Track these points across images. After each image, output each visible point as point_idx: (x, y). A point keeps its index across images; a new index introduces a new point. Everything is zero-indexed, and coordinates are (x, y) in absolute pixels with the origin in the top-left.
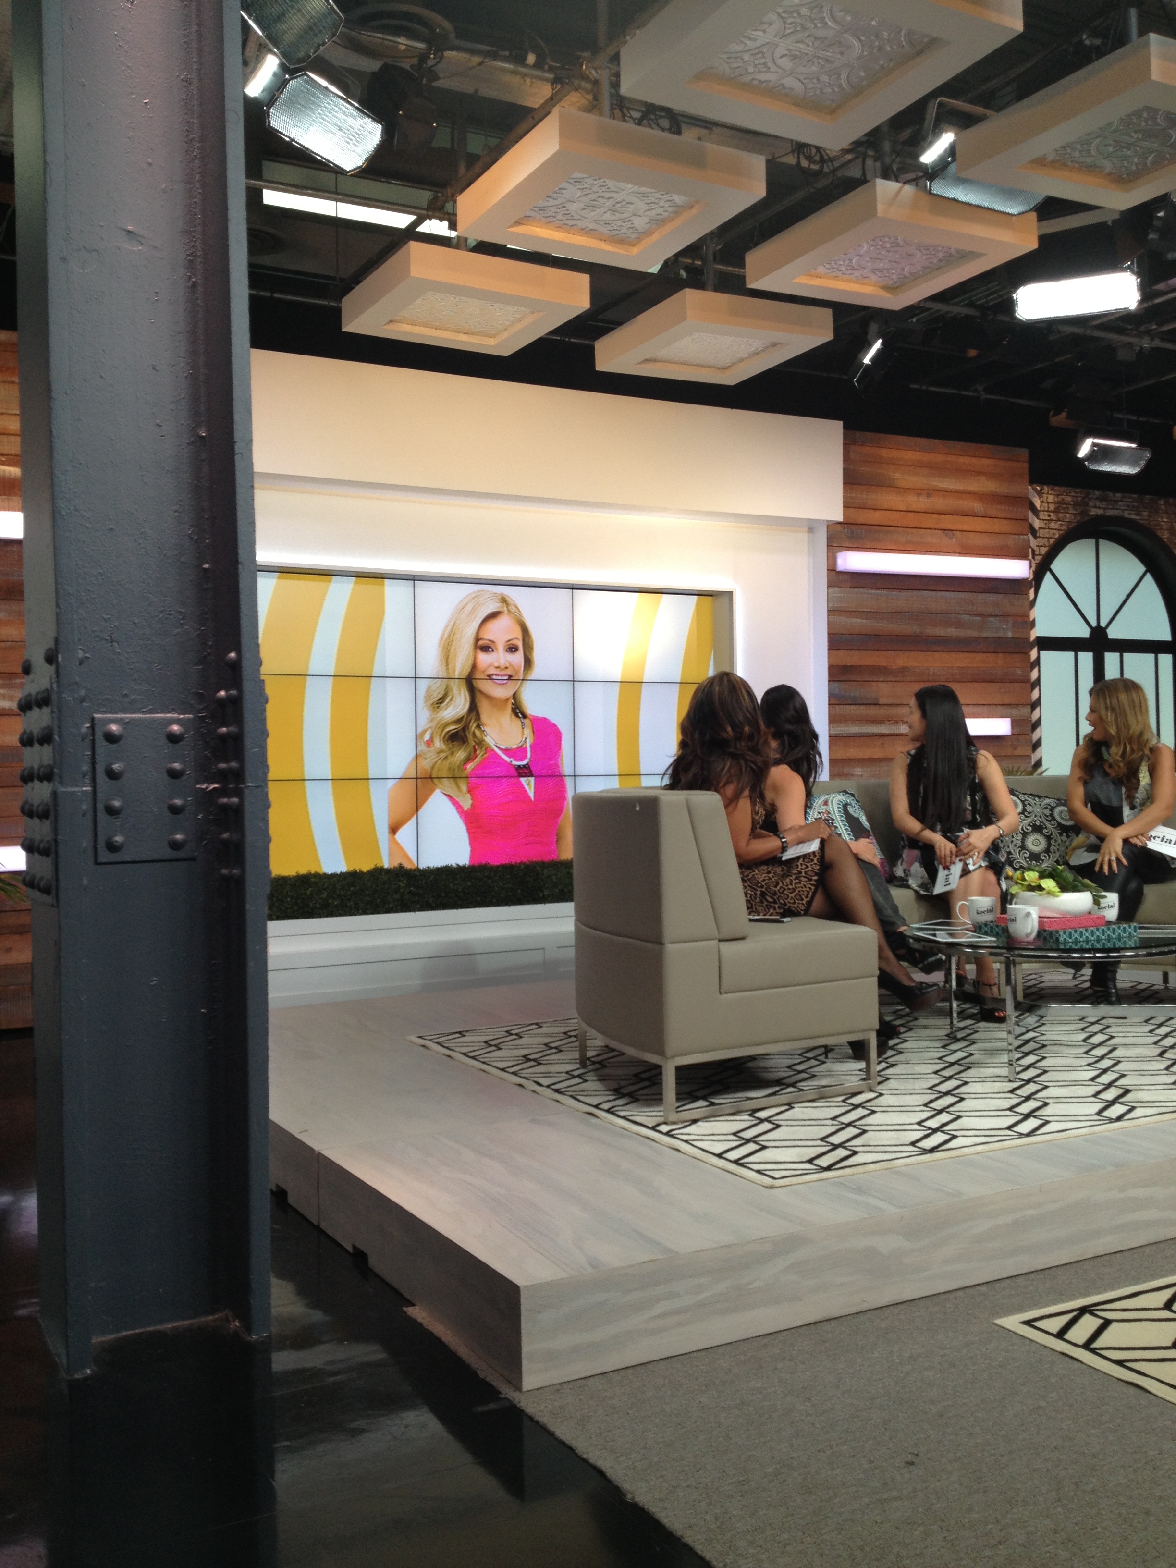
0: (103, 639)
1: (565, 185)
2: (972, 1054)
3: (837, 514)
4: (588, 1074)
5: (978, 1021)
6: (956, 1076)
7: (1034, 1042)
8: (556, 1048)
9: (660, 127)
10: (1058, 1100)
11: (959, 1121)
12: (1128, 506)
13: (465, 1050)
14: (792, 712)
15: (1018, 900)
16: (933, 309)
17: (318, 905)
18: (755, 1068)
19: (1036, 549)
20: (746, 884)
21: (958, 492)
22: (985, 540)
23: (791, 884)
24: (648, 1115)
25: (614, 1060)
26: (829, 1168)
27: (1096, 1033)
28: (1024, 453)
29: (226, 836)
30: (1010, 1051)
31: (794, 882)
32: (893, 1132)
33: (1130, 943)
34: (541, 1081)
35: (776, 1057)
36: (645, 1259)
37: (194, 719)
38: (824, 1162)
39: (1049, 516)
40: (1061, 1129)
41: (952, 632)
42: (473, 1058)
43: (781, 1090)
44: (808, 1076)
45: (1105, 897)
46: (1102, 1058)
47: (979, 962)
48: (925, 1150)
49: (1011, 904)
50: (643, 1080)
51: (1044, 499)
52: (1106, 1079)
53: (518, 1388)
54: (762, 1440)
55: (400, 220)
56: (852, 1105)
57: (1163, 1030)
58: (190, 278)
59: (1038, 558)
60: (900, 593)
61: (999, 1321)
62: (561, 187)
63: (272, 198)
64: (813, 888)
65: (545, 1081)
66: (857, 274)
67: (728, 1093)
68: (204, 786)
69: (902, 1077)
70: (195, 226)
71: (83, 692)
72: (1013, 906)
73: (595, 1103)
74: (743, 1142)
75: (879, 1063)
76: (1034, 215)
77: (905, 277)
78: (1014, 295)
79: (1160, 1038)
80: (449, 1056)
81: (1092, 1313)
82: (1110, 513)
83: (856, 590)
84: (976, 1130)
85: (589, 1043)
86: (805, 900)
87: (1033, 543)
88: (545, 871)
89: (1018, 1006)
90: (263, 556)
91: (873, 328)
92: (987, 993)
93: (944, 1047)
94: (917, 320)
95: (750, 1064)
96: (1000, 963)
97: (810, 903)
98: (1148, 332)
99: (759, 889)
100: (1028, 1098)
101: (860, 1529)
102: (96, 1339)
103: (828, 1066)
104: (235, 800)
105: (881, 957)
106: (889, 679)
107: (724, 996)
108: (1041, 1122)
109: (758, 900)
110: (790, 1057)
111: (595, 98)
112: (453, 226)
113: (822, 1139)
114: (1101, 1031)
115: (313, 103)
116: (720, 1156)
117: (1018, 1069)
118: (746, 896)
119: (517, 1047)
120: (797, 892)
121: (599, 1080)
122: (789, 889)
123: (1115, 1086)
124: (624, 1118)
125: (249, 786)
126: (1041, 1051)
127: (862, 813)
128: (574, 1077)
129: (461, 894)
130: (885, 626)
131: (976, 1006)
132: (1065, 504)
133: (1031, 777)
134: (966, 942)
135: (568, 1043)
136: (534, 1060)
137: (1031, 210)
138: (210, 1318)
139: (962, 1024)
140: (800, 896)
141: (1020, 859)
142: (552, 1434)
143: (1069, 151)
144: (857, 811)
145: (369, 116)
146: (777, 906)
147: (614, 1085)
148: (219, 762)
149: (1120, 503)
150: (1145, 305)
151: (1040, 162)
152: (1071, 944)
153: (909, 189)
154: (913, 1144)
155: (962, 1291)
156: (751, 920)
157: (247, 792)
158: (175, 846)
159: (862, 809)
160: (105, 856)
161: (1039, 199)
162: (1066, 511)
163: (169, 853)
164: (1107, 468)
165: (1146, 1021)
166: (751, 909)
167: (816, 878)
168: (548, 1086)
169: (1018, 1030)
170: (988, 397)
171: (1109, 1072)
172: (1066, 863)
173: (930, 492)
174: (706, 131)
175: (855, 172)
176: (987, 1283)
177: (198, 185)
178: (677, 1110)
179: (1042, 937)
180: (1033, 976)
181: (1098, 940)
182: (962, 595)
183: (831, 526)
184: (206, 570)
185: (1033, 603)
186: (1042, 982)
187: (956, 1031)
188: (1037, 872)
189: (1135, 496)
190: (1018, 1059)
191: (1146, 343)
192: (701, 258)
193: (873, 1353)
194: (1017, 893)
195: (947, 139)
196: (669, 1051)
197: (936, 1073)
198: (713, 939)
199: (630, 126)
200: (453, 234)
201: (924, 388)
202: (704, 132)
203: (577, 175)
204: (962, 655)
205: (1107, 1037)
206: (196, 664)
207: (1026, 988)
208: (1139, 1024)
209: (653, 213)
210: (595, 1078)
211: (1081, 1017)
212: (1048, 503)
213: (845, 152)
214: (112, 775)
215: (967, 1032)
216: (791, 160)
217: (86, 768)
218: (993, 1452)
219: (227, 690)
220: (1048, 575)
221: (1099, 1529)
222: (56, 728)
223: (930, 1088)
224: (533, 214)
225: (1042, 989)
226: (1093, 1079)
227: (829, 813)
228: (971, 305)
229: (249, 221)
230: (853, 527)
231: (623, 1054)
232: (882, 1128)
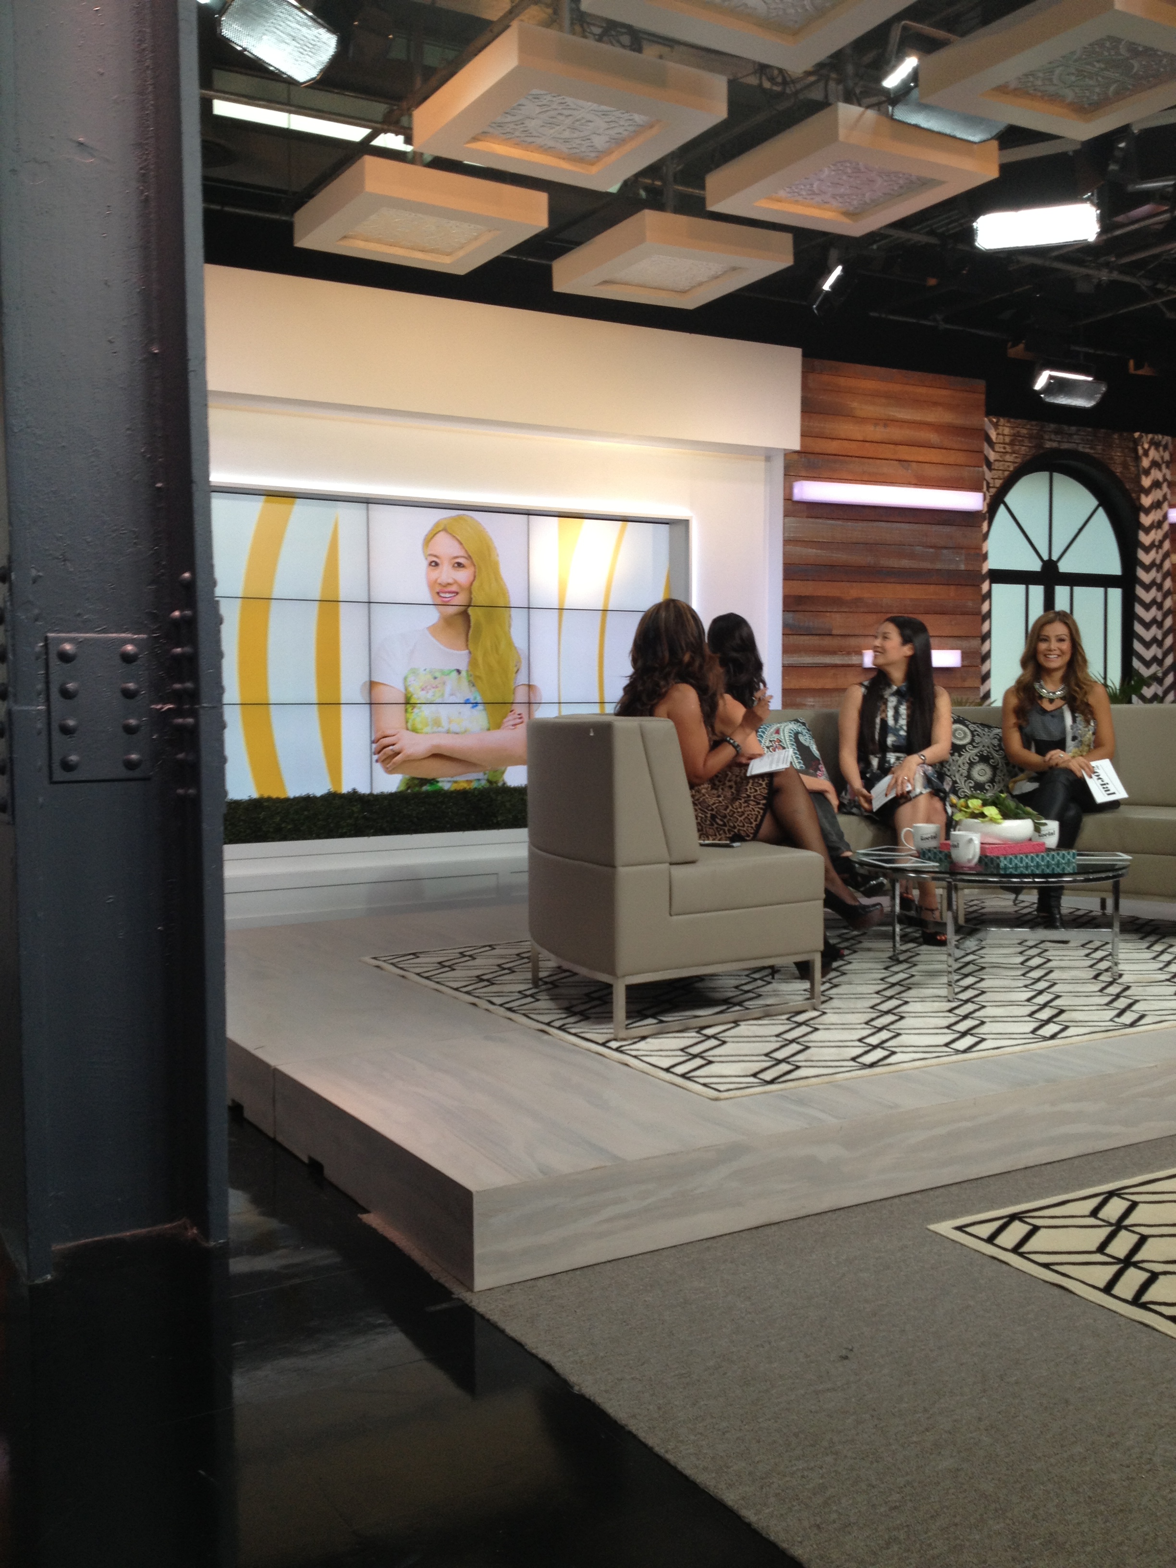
0: (57, 558)
1: (523, 101)
2: (913, 976)
3: (794, 443)
4: (540, 994)
5: (921, 944)
6: (897, 996)
7: (974, 964)
8: (509, 969)
9: (621, 44)
10: (995, 1019)
11: (899, 1038)
12: (1082, 440)
13: (418, 970)
14: (738, 641)
15: (962, 827)
16: (891, 236)
17: (271, 830)
18: (704, 988)
19: (991, 481)
20: (696, 807)
21: (914, 422)
22: (942, 472)
23: (741, 808)
24: (599, 1032)
25: (564, 980)
26: (772, 1082)
27: (1033, 957)
28: (981, 384)
29: (181, 756)
30: (950, 972)
31: (743, 805)
32: (835, 1049)
33: (1069, 870)
34: (494, 1000)
35: (724, 977)
36: (593, 1166)
37: (147, 639)
38: (768, 1076)
39: (1004, 448)
40: (996, 1046)
41: (906, 563)
42: (427, 978)
43: (728, 1008)
44: (754, 995)
45: (1045, 824)
46: (1039, 980)
47: (922, 886)
48: (865, 1065)
49: (955, 831)
50: (594, 999)
51: (1000, 431)
52: (1041, 999)
53: (470, 1289)
54: (704, 1335)
55: (355, 133)
56: (796, 1022)
57: (1099, 954)
58: (142, 192)
59: (993, 491)
60: (856, 524)
61: (932, 1227)
62: (520, 103)
63: (222, 108)
64: (761, 811)
65: (498, 1000)
66: (818, 199)
67: (675, 1012)
68: (159, 707)
69: (845, 996)
70: (147, 139)
71: (36, 611)
72: (957, 833)
73: (547, 1021)
74: (690, 1057)
75: (824, 983)
76: (995, 144)
77: (866, 203)
78: (975, 224)
79: (1095, 961)
80: (403, 977)
81: (1021, 1220)
82: (1065, 446)
83: (810, 520)
84: (914, 1046)
85: (541, 964)
86: (755, 823)
87: (988, 475)
88: (499, 798)
89: (958, 930)
90: (217, 477)
91: (834, 254)
92: (929, 917)
93: (886, 968)
94: (878, 248)
95: (699, 985)
96: (943, 888)
97: (759, 826)
98: (1107, 265)
99: (709, 812)
100: (965, 1017)
101: (796, 1418)
102: (56, 1247)
103: (775, 986)
104: (190, 720)
105: (827, 879)
106: (842, 610)
107: (675, 918)
108: (977, 1039)
109: (708, 822)
110: (738, 977)
111: (555, 12)
112: (408, 141)
113: (767, 1055)
114: (1039, 955)
115: (267, 12)
116: (667, 1070)
117: (957, 990)
118: (697, 819)
119: (469, 968)
120: (746, 815)
121: (551, 999)
122: (738, 812)
123: (1051, 1007)
124: (575, 1035)
125: (204, 707)
126: (980, 973)
127: (812, 742)
128: (526, 996)
129: (415, 820)
130: (841, 557)
131: (918, 930)
132: (1020, 436)
133: (980, 707)
134: (910, 867)
135: (521, 965)
136: (488, 980)
137: (992, 138)
138: (168, 1226)
139: (904, 948)
140: (749, 819)
141: (965, 787)
142: (502, 1331)
143: (1031, 79)
144: (808, 740)
145: (324, 27)
146: (726, 829)
147: (566, 1004)
148: (174, 683)
149: (1075, 437)
150: (1104, 237)
151: (1002, 90)
152: (1011, 870)
153: (871, 114)
154: (854, 1059)
155: (898, 1198)
156: (702, 845)
157: (202, 712)
158: (130, 765)
159: (813, 738)
160: (59, 774)
161: (1001, 127)
162: (1022, 443)
163: (123, 773)
164: (1063, 400)
165: (1083, 946)
166: (702, 833)
167: (764, 802)
168: (501, 1005)
169: (958, 953)
170: (948, 326)
171: (1045, 994)
172: (1009, 792)
173: (888, 422)
174: (667, 49)
175: (817, 95)
176: (923, 1191)
177: (150, 97)
178: (627, 1027)
179: (983, 863)
180: (975, 902)
181: (1038, 866)
182: (916, 526)
183: (789, 455)
184: (159, 488)
185: (986, 536)
186: (984, 908)
187: (898, 954)
188: (981, 799)
189: (1090, 429)
190: (958, 980)
191: (1104, 276)
192: (661, 179)
193: (811, 1256)
194: (960, 820)
195: (910, 63)
196: (620, 971)
197: (877, 993)
198: (665, 863)
199: (591, 43)
200: (408, 148)
201: (883, 316)
202: (665, 50)
203: (535, 91)
204: (915, 587)
205: (1044, 960)
206: (150, 584)
207: (967, 914)
208: (1076, 948)
209: (612, 132)
210: (547, 997)
211: (1019, 941)
212: (1004, 435)
213: (808, 74)
214: (66, 694)
215: (909, 954)
216: (753, 80)
217: (40, 686)
218: (923, 1347)
219: (181, 610)
220: (1002, 508)
221: (1021, 1418)
222: (10, 648)
223: (872, 1007)
224: (491, 130)
225: (983, 914)
226: (1029, 1000)
227: (781, 741)
228: (932, 233)
229: (203, 133)
230: (810, 456)
231: (575, 974)
232: (824, 1045)
